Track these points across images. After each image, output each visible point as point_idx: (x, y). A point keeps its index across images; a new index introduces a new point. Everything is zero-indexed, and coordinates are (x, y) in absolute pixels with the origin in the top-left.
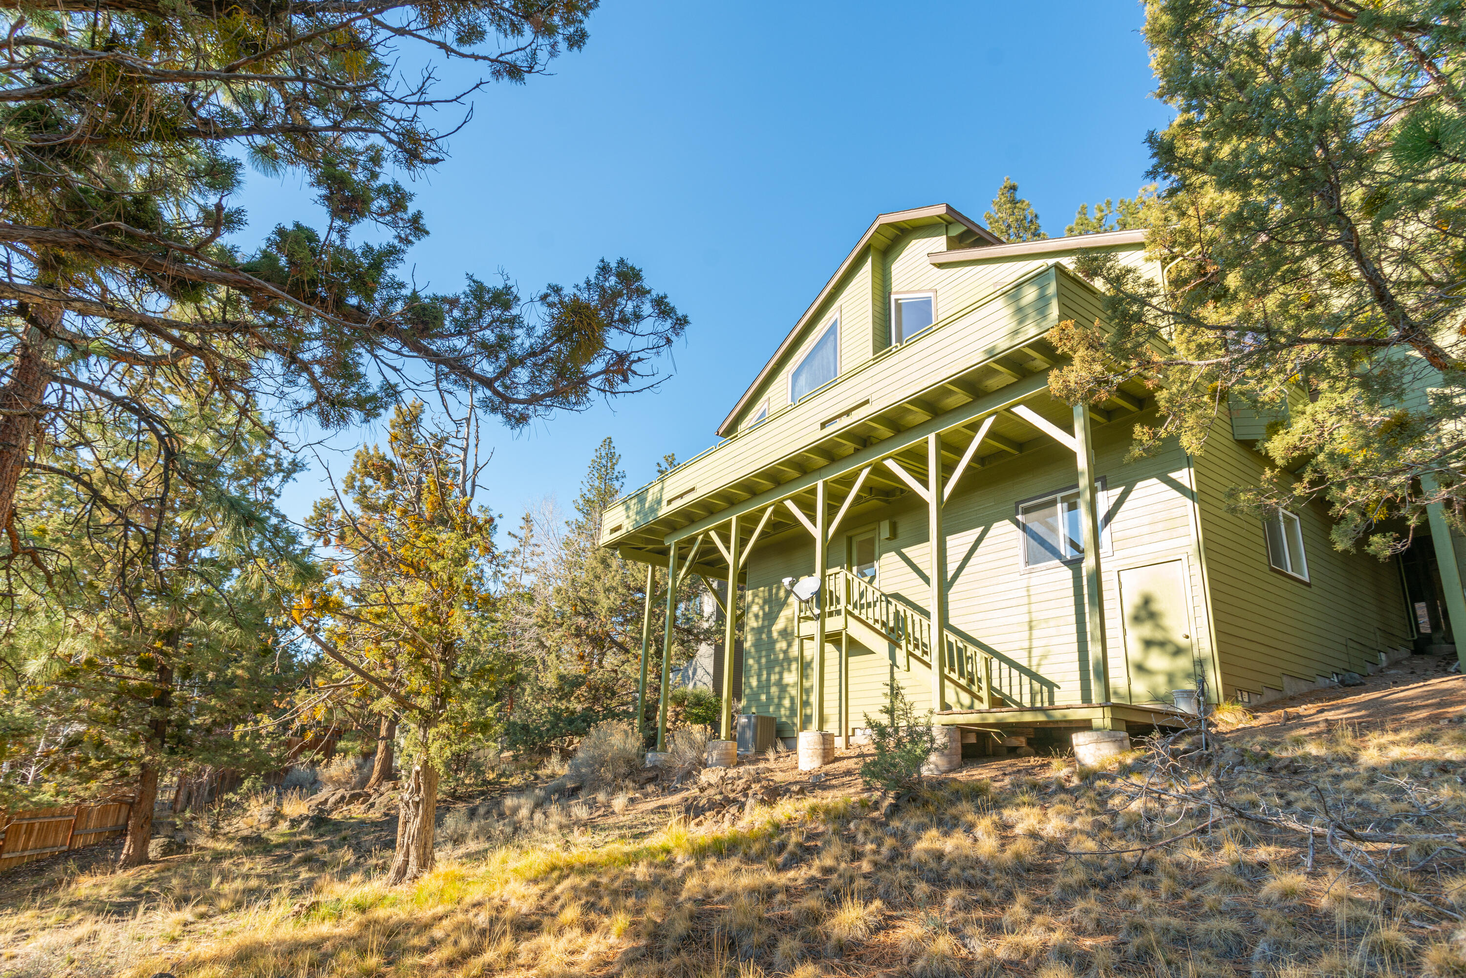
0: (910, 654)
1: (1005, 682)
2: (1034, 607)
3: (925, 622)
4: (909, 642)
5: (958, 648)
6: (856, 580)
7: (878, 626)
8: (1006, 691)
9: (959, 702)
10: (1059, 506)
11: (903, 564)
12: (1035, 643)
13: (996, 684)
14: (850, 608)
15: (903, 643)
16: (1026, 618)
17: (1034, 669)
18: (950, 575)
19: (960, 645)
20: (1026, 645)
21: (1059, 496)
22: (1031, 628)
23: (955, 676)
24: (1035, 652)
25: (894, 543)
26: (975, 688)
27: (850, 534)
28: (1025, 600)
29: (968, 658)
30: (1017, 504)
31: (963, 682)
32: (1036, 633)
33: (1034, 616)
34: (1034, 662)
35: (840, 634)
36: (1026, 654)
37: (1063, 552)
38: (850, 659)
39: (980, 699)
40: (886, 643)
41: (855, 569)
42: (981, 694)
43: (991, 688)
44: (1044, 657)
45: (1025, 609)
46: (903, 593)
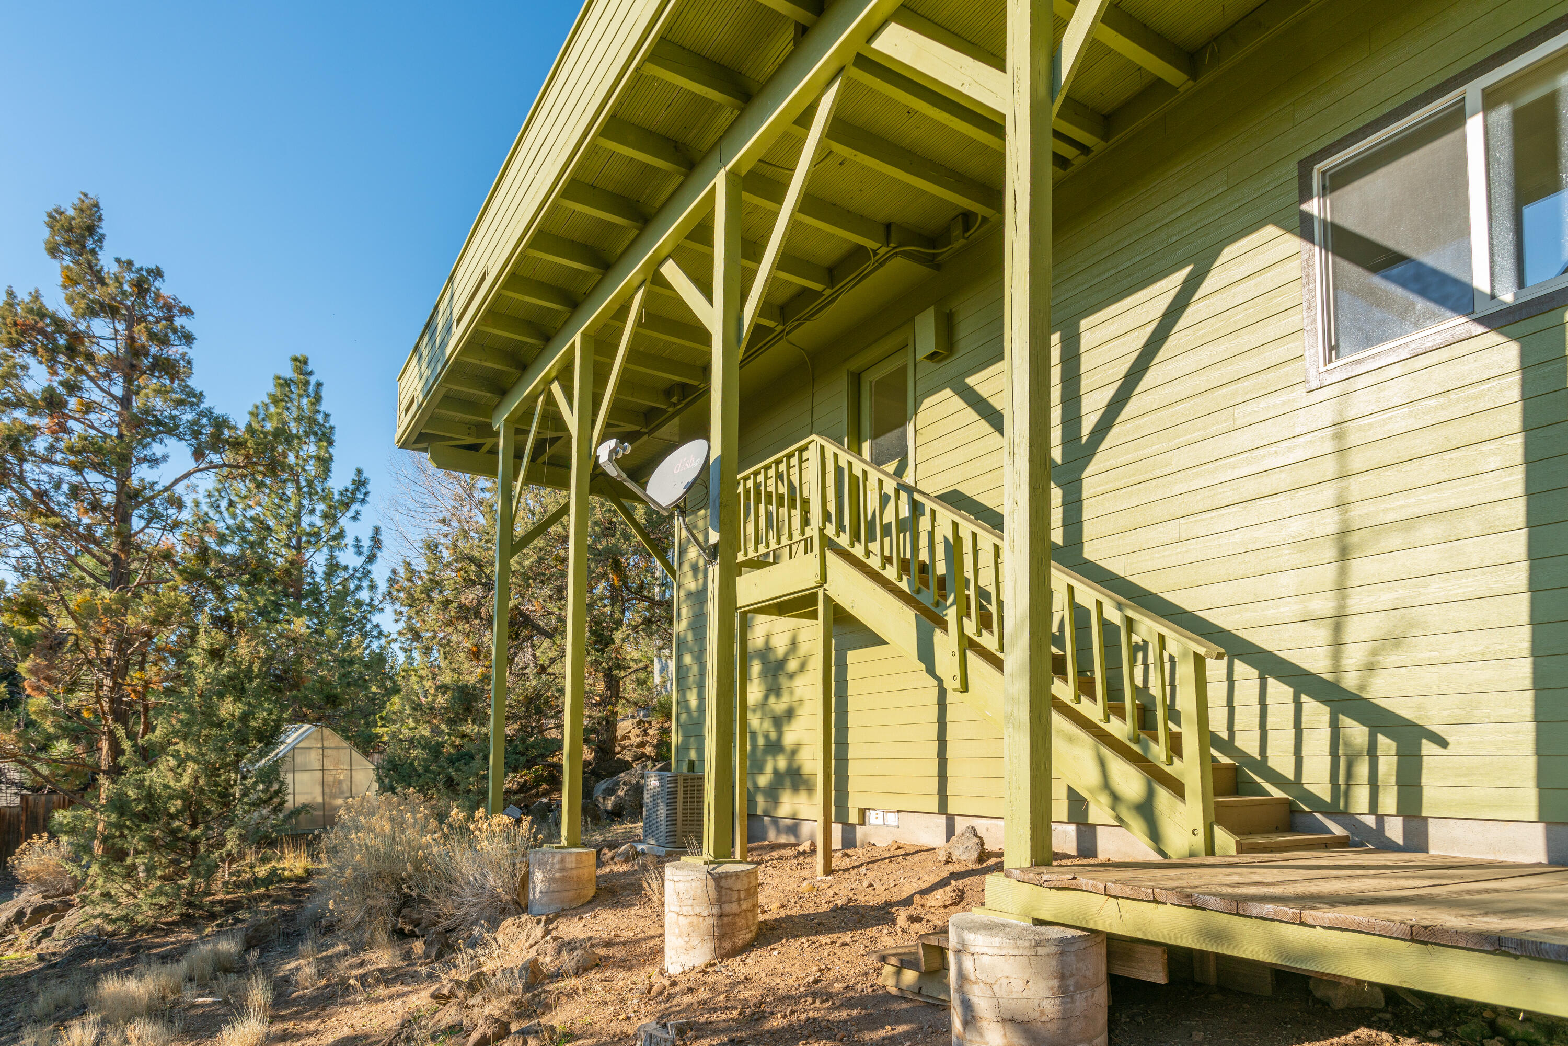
0: (968, 645)
1: (1247, 717)
2: (1356, 487)
3: (986, 540)
4: (964, 613)
5: (1107, 627)
6: (874, 475)
7: (891, 573)
8: (1248, 742)
9: (1106, 785)
10: (1474, 126)
11: (971, 414)
12: (1357, 601)
13: (1218, 724)
14: (830, 530)
15: (951, 615)
16: (1330, 523)
17: (1350, 681)
18: (1088, 425)
19: (1113, 615)
20: (1325, 605)
21: (1473, 91)
22: (1344, 554)
23: (1093, 710)
24: (1355, 630)
25: (950, 367)
26: (1159, 752)
27: (855, 364)
28: (1329, 467)
29: (1135, 649)
30: (1305, 168)
31: (1120, 729)
32: (1360, 568)
33: (1357, 513)
34: (1354, 657)
35: (815, 595)
36: (1323, 634)
37: (1481, 281)
38: (852, 655)
39: (1177, 788)
40: (909, 615)
41: (866, 446)
42: (1176, 769)
43: (1208, 739)
44: (1394, 641)
45: (1327, 494)
46: (968, 490)
